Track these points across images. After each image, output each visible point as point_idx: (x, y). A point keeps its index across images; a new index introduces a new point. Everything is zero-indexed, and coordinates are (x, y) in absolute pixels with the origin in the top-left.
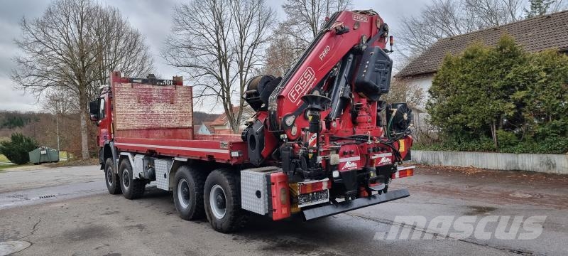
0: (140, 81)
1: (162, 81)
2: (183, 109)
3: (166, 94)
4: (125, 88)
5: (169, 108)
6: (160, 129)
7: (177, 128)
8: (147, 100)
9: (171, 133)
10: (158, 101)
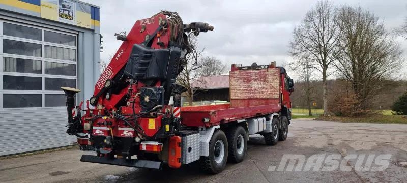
0: (246, 68)
1: (260, 66)
2: (273, 85)
3: (260, 76)
4: (236, 74)
5: (263, 85)
6: (256, 99)
7: (268, 99)
8: (248, 80)
9: (263, 102)
10: (255, 80)
